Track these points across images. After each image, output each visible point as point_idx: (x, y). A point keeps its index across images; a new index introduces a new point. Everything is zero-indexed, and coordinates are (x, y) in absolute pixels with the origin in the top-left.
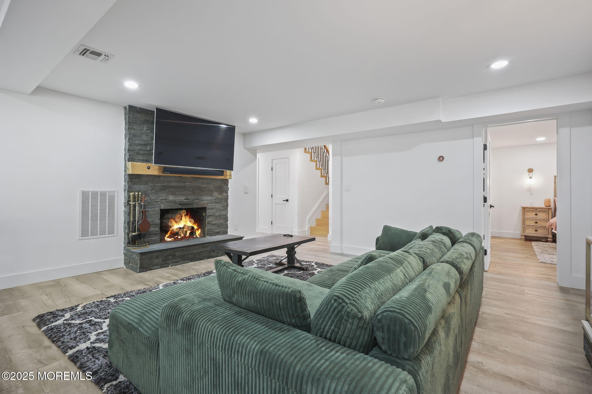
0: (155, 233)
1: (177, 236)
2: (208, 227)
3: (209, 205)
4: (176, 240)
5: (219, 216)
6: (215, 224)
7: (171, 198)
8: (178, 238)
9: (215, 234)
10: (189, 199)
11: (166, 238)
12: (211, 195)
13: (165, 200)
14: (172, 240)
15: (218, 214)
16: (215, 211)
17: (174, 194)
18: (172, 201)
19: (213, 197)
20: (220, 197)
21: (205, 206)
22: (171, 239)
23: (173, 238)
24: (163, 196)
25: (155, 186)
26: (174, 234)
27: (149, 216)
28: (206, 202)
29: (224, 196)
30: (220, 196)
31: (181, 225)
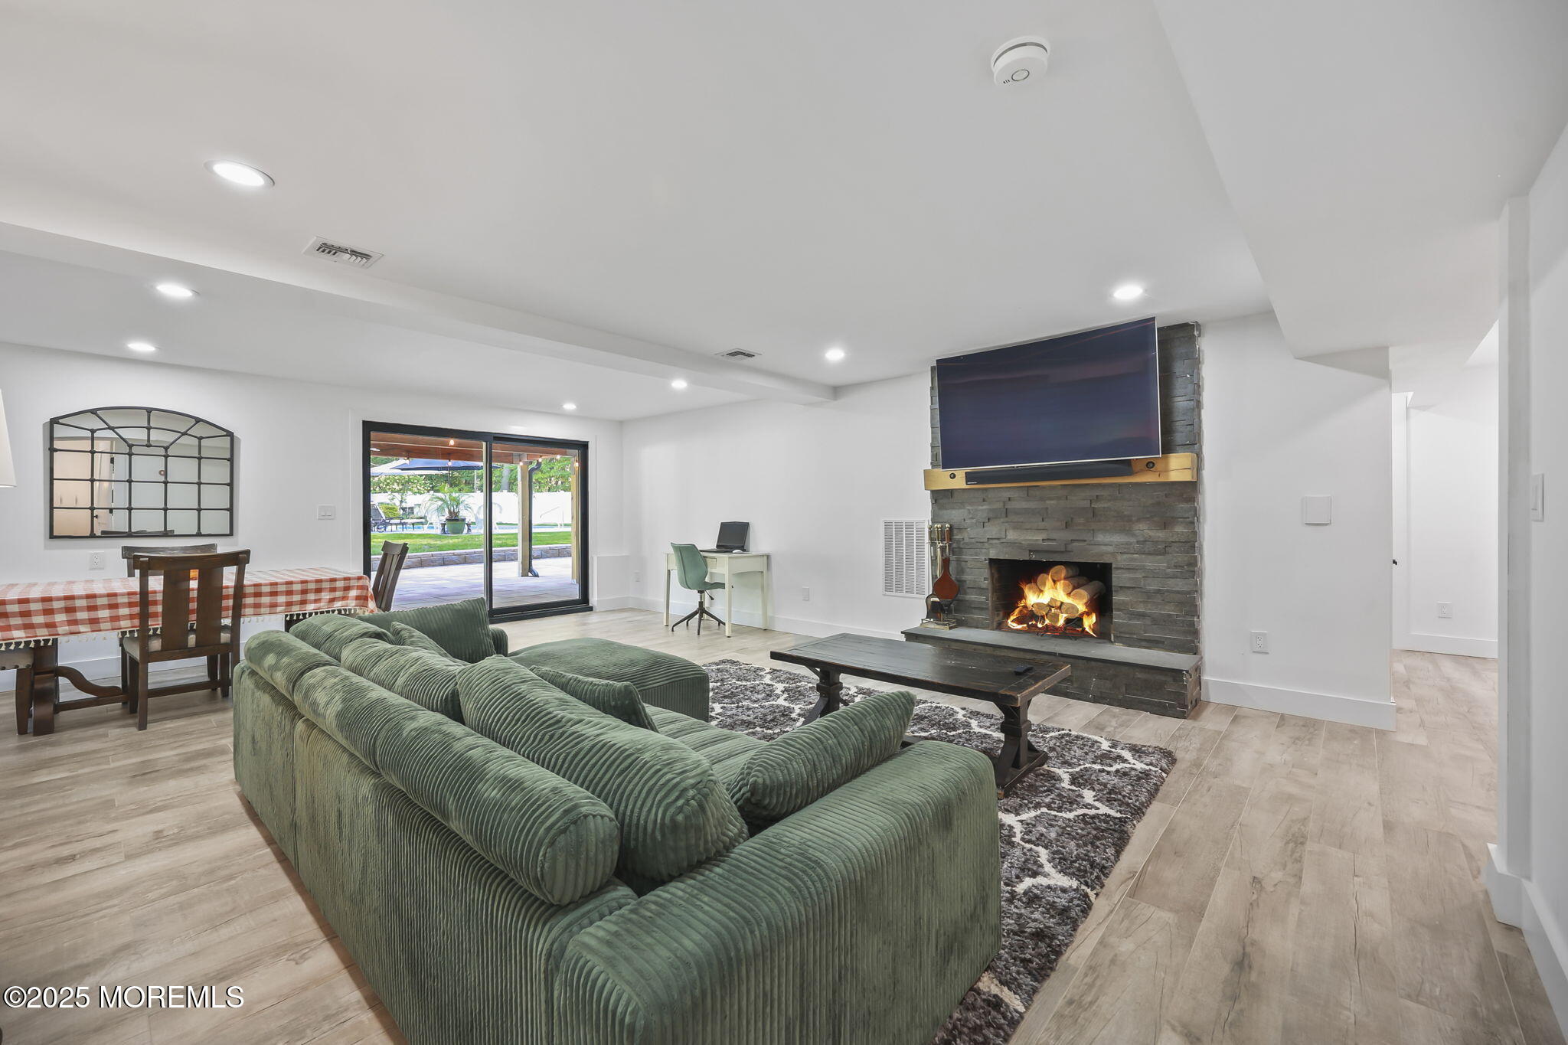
0: (980, 606)
1: (1034, 622)
2: (1118, 618)
3: (1119, 558)
4: (1032, 630)
5: (1158, 591)
6: (1142, 615)
7: (1012, 535)
8: (1036, 626)
9: (1144, 644)
10: (1055, 540)
11: (1009, 621)
12: (1128, 532)
13: (998, 539)
14: (1023, 628)
15: (1153, 586)
16: (1139, 575)
17: (1017, 527)
18: (1013, 544)
19: (1134, 535)
20: (1159, 537)
21: (1106, 560)
22: (1020, 627)
23: (1025, 625)
24: (993, 530)
25: (976, 510)
26: (1028, 616)
27: (968, 570)
28: (1110, 549)
29: (1177, 533)
30: (1161, 535)
31: (1045, 599)
